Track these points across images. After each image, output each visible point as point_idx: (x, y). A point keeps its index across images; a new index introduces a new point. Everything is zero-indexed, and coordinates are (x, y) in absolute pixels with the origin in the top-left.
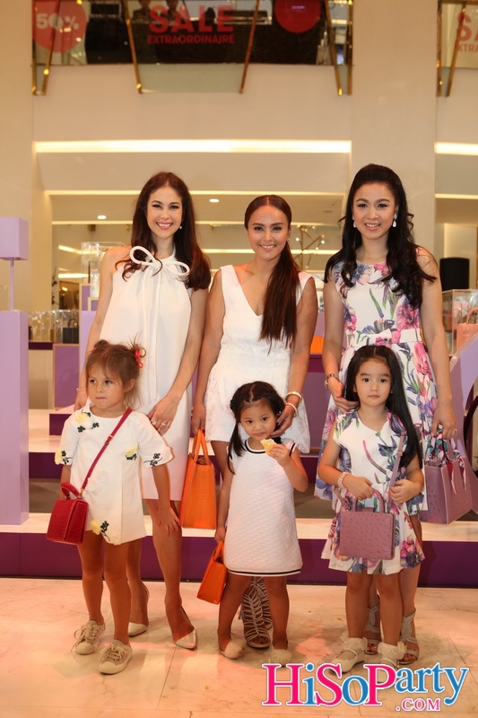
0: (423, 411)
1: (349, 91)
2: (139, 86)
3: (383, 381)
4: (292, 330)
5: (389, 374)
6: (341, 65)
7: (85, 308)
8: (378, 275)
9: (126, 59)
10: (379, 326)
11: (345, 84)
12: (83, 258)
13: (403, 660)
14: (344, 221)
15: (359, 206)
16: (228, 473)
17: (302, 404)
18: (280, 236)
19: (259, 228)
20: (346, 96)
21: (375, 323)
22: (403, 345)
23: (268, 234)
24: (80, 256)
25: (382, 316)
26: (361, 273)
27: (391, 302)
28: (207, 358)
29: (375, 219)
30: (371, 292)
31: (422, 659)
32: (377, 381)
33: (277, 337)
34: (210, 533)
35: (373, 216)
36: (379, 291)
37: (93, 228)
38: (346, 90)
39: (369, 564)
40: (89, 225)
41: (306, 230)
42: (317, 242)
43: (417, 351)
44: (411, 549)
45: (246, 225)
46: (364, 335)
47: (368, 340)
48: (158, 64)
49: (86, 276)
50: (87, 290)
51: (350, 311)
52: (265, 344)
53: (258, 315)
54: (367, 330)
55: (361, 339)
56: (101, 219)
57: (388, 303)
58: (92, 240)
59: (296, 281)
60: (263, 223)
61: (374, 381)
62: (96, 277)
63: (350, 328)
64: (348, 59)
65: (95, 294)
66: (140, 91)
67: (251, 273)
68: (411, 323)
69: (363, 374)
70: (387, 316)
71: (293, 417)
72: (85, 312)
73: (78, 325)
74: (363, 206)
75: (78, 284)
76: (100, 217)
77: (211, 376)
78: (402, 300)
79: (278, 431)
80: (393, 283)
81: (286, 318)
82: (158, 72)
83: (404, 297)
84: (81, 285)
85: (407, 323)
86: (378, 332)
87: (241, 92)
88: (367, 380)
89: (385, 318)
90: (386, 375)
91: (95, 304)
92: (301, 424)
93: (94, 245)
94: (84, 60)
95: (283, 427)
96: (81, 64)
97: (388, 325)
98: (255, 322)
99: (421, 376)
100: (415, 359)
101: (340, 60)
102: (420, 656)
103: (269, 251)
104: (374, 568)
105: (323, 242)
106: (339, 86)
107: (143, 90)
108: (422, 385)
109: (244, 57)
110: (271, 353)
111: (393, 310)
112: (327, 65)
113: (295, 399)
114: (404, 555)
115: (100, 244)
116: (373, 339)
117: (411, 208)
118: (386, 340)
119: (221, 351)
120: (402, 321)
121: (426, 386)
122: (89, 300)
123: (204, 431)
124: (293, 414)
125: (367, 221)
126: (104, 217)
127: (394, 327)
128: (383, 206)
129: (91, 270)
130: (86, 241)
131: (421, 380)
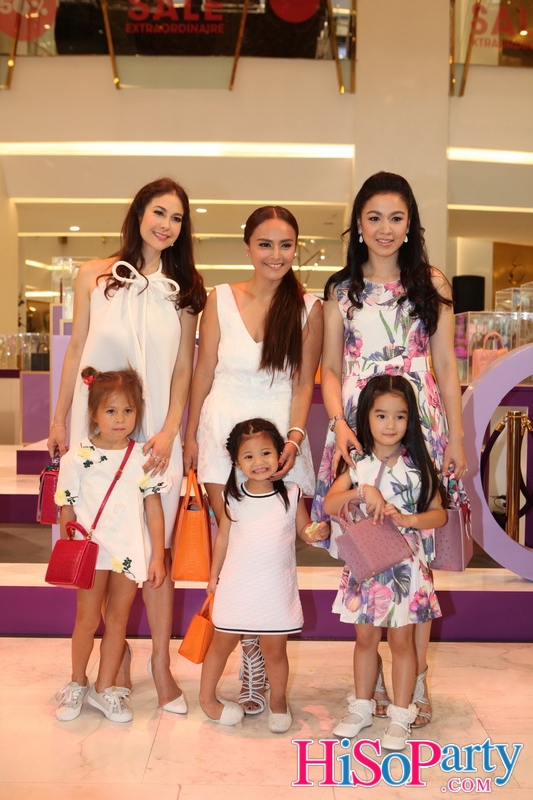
0: (435, 448)
1: (352, 89)
2: (116, 80)
3: (400, 418)
4: (296, 360)
5: (406, 409)
6: (343, 60)
7: (57, 332)
8: (387, 296)
9: (102, 50)
10: (388, 352)
11: (348, 81)
12: (54, 274)
13: (414, 723)
14: (348, 235)
15: (371, 219)
16: (224, 520)
17: (306, 442)
18: (288, 253)
19: (266, 244)
20: (349, 94)
21: (385, 349)
22: (413, 375)
23: (277, 252)
24: (50, 272)
25: (393, 341)
26: (369, 292)
27: (404, 327)
28: (199, 388)
29: (389, 234)
30: (381, 315)
31: (436, 721)
32: (394, 418)
33: (280, 367)
34: (203, 585)
35: (387, 231)
36: (390, 314)
37: (64, 240)
38: (349, 88)
39: (377, 614)
40: (60, 238)
41: (304, 244)
42: (316, 257)
43: (427, 382)
44: (423, 601)
45: (247, 240)
46: (371, 362)
47: (376, 368)
48: (137, 56)
49: (58, 294)
50: (59, 311)
51: (356, 334)
52: (266, 375)
53: (257, 341)
54: (374, 356)
55: (366, 366)
56: (74, 231)
57: (400, 327)
58: (64, 255)
59: (301, 304)
60: (270, 239)
61: (390, 418)
62: (69, 297)
63: (353, 354)
64: (352, 54)
65: (68, 315)
66: (118, 86)
67: (252, 296)
68: (421, 351)
69: (378, 411)
70: (399, 342)
71: (295, 455)
72: (56, 337)
73: (48, 351)
74: (376, 219)
75: (48, 304)
76: (72, 228)
77: (204, 410)
78: (416, 324)
79: (281, 472)
80: (408, 306)
81: (291, 346)
82: (137, 65)
83: (418, 321)
84: (51, 306)
85: (418, 351)
86: (387, 359)
87: (231, 89)
88: (383, 417)
89: (396, 344)
90: (404, 412)
91: (69, 329)
92: (306, 463)
93: (65, 260)
94: (53, 50)
95: (285, 468)
96: (50, 55)
97: (399, 352)
98: (254, 351)
99: (432, 409)
100: (425, 389)
101: (342, 54)
102: (433, 719)
103: (276, 270)
104: (382, 620)
105: (323, 257)
106: (341, 83)
107: (121, 86)
108: (433, 418)
109: (234, 50)
110: (274, 385)
111: (405, 335)
112: (328, 59)
113: (297, 436)
114: (415, 608)
115: (74, 260)
116: (382, 367)
117: (424, 221)
118: (397, 368)
119: (215, 381)
120: (413, 348)
121: (437, 420)
122: (62, 322)
123: (196, 471)
124: (295, 453)
125: (379, 236)
126: (77, 228)
127: (405, 354)
128: (397, 219)
129: (64, 288)
130: (57, 255)
131: (433, 414)
